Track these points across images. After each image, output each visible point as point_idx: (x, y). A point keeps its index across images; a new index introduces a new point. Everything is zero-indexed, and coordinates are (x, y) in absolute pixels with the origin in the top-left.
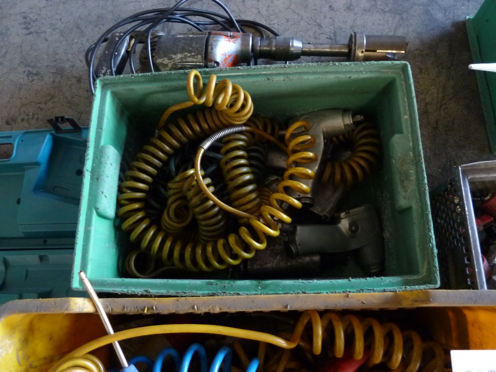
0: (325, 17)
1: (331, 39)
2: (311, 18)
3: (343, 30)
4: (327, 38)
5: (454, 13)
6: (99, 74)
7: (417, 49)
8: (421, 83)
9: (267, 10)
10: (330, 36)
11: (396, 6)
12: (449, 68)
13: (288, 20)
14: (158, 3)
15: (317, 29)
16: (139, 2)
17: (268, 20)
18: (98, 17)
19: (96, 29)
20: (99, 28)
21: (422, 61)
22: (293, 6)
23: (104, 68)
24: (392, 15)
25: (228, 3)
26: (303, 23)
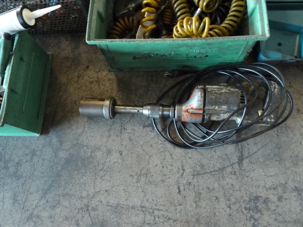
0: (126, 146)
1: (124, 128)
2: (135, 146)
3: (115, 135)
4: (126, 129)
5: (45, 141)
6: (279, 88)
7: (74, 116)
8: (77, 95)
9: (165, 156)
10: (125, 131)
11: (79, 151)
12: (59, 103)
13: (151, 146)
14: (249, 172)
15: (132, 137)
16: (265, 175)
17: (165, 148)
18: (297, 165)
19: (296, 153)
20: (294, 154)
21: (73, 108)
22: (147, 158)
23: (276, 92)
24: (83, 143)
25: (194, 166)
26: (141, 143)
